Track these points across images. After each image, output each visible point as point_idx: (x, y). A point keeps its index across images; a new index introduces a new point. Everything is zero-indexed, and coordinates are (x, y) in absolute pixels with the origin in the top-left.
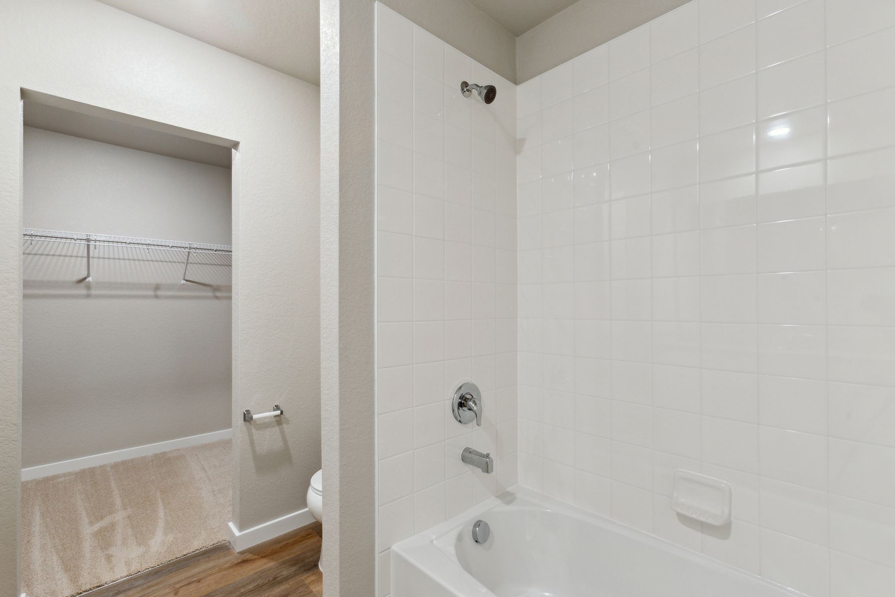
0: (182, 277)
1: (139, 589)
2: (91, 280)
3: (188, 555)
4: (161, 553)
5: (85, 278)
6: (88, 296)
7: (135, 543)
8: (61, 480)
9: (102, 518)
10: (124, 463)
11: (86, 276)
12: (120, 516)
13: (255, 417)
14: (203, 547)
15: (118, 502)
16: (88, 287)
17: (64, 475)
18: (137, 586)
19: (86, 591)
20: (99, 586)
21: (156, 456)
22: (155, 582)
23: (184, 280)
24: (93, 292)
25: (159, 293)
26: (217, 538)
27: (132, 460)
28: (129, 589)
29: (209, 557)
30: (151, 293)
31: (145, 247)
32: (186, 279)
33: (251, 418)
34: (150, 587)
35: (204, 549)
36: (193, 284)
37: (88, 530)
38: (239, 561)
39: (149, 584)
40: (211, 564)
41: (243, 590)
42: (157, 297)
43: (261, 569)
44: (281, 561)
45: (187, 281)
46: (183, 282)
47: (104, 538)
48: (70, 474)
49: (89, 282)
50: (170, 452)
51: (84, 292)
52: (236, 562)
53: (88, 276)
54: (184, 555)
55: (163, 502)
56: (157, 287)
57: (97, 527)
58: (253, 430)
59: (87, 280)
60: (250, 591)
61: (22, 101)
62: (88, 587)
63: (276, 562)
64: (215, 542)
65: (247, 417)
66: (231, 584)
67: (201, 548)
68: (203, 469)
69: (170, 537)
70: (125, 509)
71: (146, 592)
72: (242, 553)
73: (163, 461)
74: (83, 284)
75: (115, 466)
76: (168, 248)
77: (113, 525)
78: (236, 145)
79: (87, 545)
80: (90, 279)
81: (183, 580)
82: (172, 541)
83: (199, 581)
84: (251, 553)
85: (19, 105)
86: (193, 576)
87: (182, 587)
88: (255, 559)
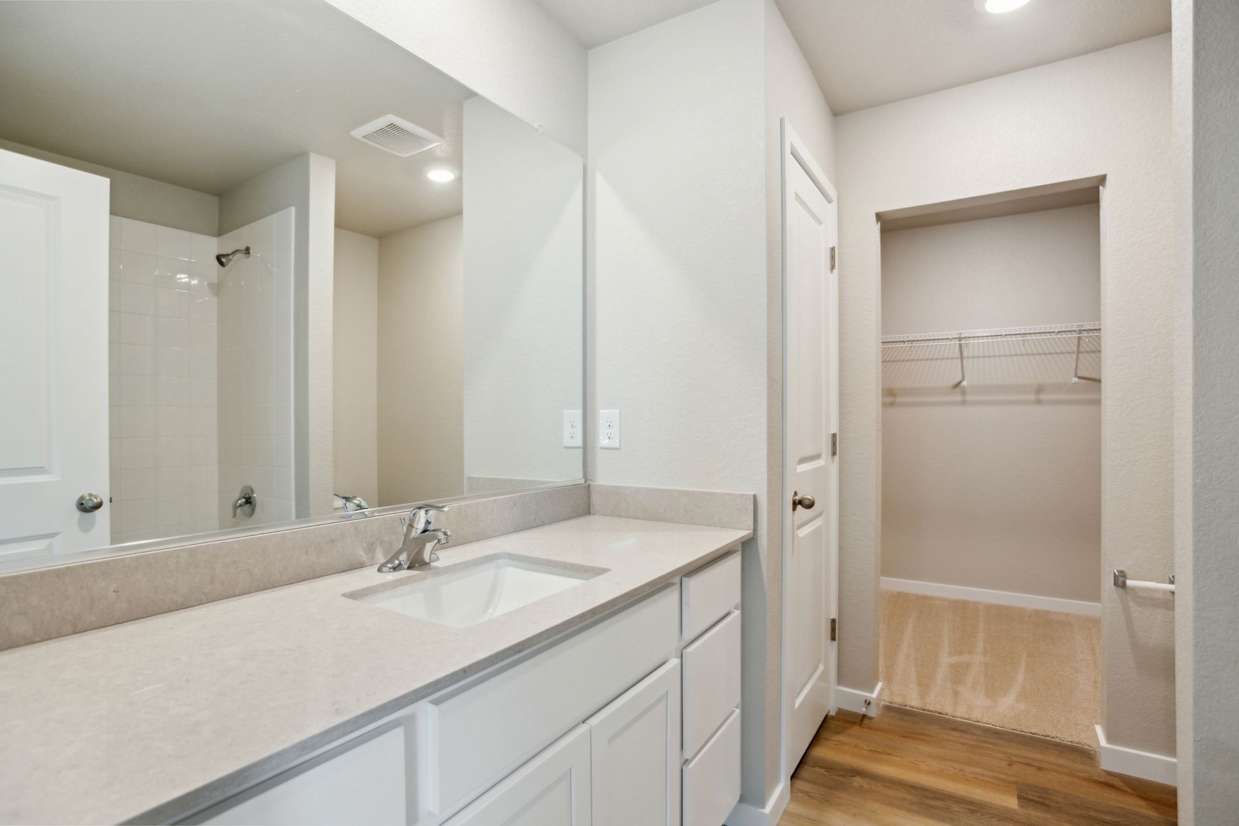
0: (1073, 373)
1: (974, 737)
2: (966, 385)
3: (1035, 736)
4: (1006, 716)
5: (960, 383)
6: (963, 403)
7: (983, 693)
8: (937, 602)
9: (961, 653)
10: (999, 607)
11: (960, 379)
12: (978, 659)
13: (1129, 582)
14: (1057, 737)
15: (980, 645)
16: (964, 393)
17: (940, 599)
18: (975, 734)
19: (928, 711)
20: (940, 713)
21: (1037, 613)
22: (991, 740)
23: (1076, 376)
24: (969, 398)
25: (1043, 397)
26: (1078, 737)
27: (1008, 608)
28: (966, 732)
29: (1061, 752)
30: (1032, 397)
31: (1019, 338)
32: (1080, 375)
33: (1124, 583)
34: (985, 742)
35: (1057, 740)
36: (1089, 382)
37: (946, 659)
38: (1101, 780)
39: (986, 739)
40: (1061, 761)
41: (1092, 813)
42: (1039, 402)
43: (1131, 808)
44: (1169, 818)
45: (1080, 378)
46: (1075, 380)
47: (958, 673)
48: (945, 599)
49: (964, 387)
50: (1056, 613)
51: (959, 398)
52: (1096, 778)
53: (963, 380)
54: (1031, 733)
55: (1026, 666)
56: (1040, 389)
57: (954, 659)
58: (1132, 604)
59: (962, 384)
60: (1102, 821)
61: (879, 223)
62: (931, 709)
63: (1160, 816)
64: (1076, 740)
65: (1120, 581)
66: (1079, 797)
67: (1054, 737)
68: (1093, 650)
69: (1022, 706)
70: (985, 655)
71: (981, 744)
72: (1110, 774)
73: (1044, 623)
74: (958, 390)
75: (989, 607)
76: (1054, 336)
77: (968, 666)
78: (1102, 179)
79: (942, 672)
80: (964, 383)
81: (1021, 756)
82: (1022, 711)
83: (1040, 769)
84: (1122, 781)
85: (876, 229)
86: (1033, 759)
87: (1018, 762)
88: (1126, 792)
